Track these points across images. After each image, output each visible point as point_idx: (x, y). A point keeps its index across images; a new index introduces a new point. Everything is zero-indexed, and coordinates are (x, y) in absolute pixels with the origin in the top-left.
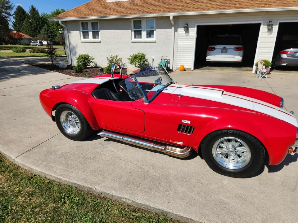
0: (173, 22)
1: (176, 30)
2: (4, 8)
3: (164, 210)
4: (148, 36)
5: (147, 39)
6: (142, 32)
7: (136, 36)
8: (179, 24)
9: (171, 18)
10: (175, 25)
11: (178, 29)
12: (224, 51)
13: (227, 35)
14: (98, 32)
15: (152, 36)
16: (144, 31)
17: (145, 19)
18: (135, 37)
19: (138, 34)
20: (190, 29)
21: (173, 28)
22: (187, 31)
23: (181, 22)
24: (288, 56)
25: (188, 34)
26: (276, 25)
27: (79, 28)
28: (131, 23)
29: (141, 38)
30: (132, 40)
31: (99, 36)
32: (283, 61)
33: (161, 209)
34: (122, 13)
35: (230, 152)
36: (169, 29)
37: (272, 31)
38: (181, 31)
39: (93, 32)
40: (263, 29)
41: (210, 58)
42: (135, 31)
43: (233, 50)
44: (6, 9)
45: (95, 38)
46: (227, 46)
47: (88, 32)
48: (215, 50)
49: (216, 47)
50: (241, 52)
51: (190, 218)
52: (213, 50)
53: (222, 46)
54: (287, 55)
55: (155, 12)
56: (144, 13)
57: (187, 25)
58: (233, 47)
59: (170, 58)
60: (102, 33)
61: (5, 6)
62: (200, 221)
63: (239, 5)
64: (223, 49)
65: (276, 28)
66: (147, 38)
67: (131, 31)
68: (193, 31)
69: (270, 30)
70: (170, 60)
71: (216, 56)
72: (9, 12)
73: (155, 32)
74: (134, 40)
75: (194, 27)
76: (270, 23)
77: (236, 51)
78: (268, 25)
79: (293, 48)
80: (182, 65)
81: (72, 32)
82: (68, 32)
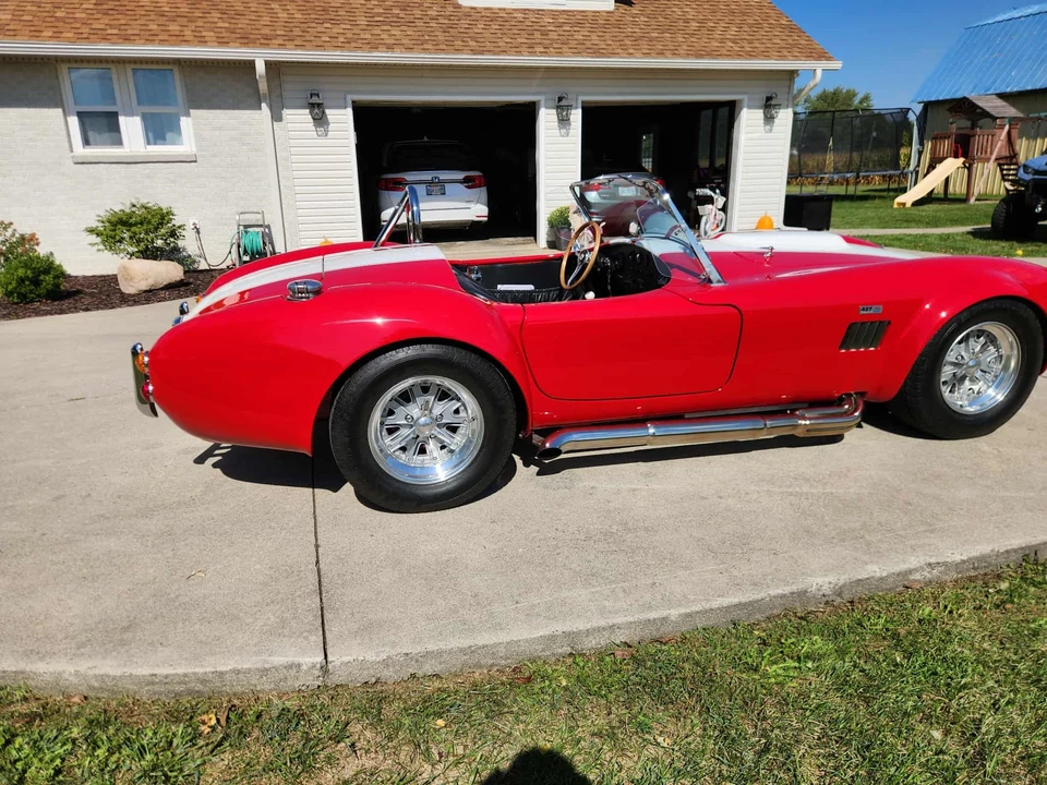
1: (276, 116)
5: (149, 147)
6: (122, 119)
7: (91, 134)
8: (285, 94)
9: (260, 68)
10: (272, 97)
11: (285, 112)
12: (436, 189)
13: (426, 139)
15: (169, 136)
16: (132, 115)
17: (129, 68)
18: (86, 142)
19: (98, 126)
20: (332, 114)
21: (263, 105)
22: (320, 120)
23: (293, 87)
24: (603, 198)
25: (326, 132)
26: (576, 108)
28: (57, 78)
29: (119, 142)
30: (71, 150)
32: (592, 211)
36: (248, 112)
37: (570, 124)
38: (300, 117)
40: (546, 119)
42: (83, 116)
43: (461, 187)
46: (444, 175)
49: (410, 177)
50: (482, 192)
53: (427, 176)
54: (599, 194)
55: (180, 39)
57: (317, 96)
58: (460, 175)
63: (475, 44)
64: (430, 183)
65: (576, 116)
66: (149, 143)
67: (65, 114)
68: (342, 120)
69: (564, 121)
70: (268, 226)
73: (183, 120)
75: (345, 108)
76: (563, 103)
78: (558, 107)
79: (605, 173)
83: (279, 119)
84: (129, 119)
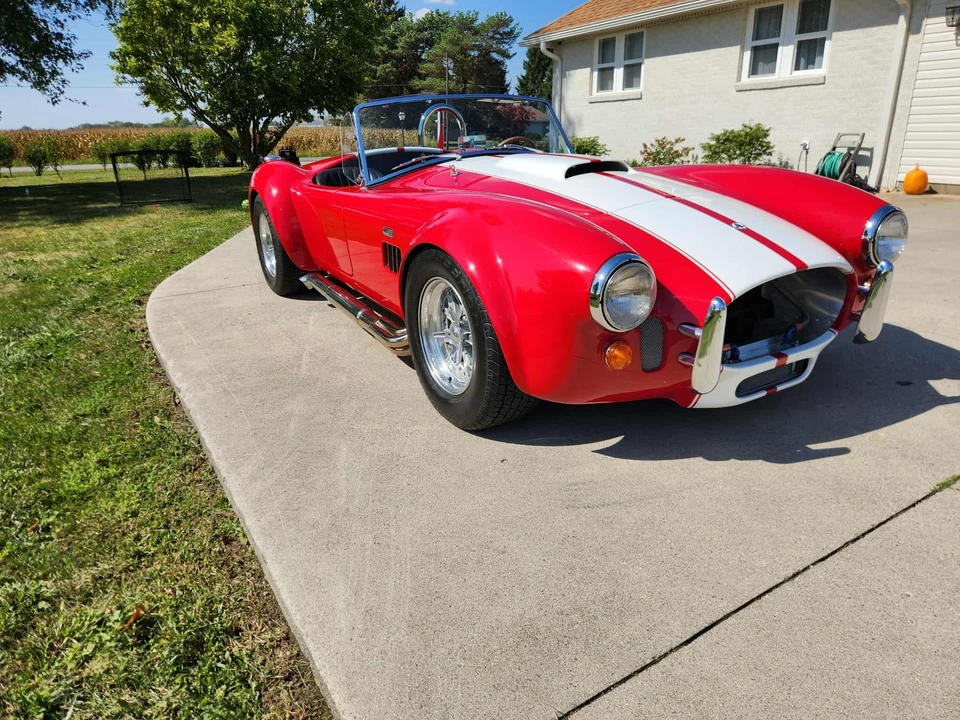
1: (913, 28)
2: (496, 39)
5: (797, 73)
6: (780, 48)
7: (761, 65)
10: (912, 7)
11: (927, 21)
14: (640, 65)
15: (817, 59)
16: (789, 44)
18: (754, 71)
21: (901, 17)
27: (592, 55)
28: (745, 20)
29: (773, 70)
31: (640, 77)
36: (887, 27)
39: (627, 67)
42: (755, 50)
44: (500, 41)
45: (632, 86)
47: (612, 69)
59: (875, 140)
60: (653, 68)
61: (498, 33)
67: (743, 50)
70: (871, 150)
72: (506, 47)
73: (827, 43)
74: (747, 80)
80: (917, 169)
81: (572, 72)
82: (563, 75)
83: (917, 31)
84: (786, 48)
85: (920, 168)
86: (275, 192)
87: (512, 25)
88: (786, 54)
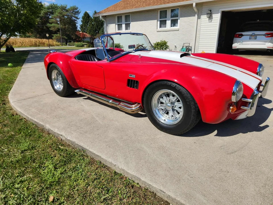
0: (196, 10)
1: (199, 18)
2: (73, 13)
3: (84, 147)
4: (172, 24)
5: (171, 28)
6: (167, 21)
7: (162, 25)
8: (203, 11)
9: (194, 5)
10: (198, 13)
11: (202, 16)
12: (254, 37)
13: (258, 21)
14: (130, 24)
15: (176, 24)
16: (169, 20)
17: (170, 9)
18: (160, 27)
19: (163, 23)
20: (214, 16)
21: (196, 15)
22: (210, 17)
23: (205, 9)
25: (211, 21)
27: (115, 21)
28: (157, 13)
29: (166, 27)
30: (157, 29)
31: (130, 27)
33: (81, 146)
34: (149, 5)
35: (168, 107)
36: (192, 17)
38: (204, 18)
39: (126, 24)
41: (236, 45)
42: (161, 21)
43: (264, 37)
44: (75, 14)
45: (128, 29)
46: (257, 33)
47: (122, 24)
48: (243, 37)
49: (243, 33)
51: (100, 155)
52: (240, 37)
53: (250, 33)
55: (179, 1)
56: (168, 3)
57: (211, 11)
58: (264, 33)
59: (192, 45)
60: (133, 25)
61: (74, 12)
62: (106, 159)
64: (251, 35)
66: (171, 26)
67: (157, 21)
68: (217, 17)
70: (191, 47)
71: (243, 43)
72: (77, 16)
73: (178, 20)
74: (159, 29)
75: (218, 13)
77: (266, 37)
80: (203, 52)
81: (110, 25)
82: (107, 26)
83: (200, 18)
84: (168, 21)
85: (204, 51)
86: (61, 63)
87: (78, 10)
88: (169, 23)
